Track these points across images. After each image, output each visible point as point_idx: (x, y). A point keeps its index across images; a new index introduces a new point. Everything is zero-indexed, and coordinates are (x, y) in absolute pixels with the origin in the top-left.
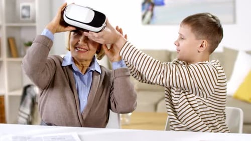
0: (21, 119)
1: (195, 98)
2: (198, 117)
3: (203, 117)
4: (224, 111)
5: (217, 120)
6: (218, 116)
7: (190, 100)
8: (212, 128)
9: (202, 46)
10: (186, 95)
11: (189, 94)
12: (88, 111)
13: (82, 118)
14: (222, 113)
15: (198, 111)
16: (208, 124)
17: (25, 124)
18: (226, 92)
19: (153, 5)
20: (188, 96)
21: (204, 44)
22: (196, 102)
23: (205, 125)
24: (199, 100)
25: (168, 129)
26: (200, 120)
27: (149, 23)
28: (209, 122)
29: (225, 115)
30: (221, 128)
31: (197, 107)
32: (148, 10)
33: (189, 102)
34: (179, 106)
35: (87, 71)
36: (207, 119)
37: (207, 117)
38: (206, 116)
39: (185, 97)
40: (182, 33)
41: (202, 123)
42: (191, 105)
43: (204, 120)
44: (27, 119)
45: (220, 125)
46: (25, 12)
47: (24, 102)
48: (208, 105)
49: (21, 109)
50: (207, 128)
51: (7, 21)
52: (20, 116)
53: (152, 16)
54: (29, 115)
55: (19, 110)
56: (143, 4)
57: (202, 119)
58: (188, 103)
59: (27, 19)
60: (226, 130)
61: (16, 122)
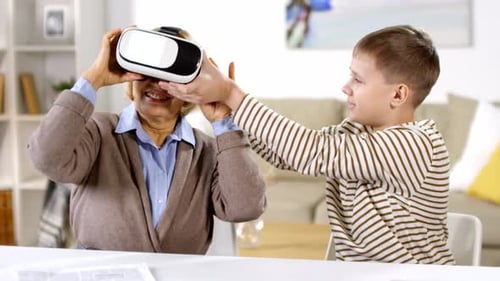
0: (45, 237)
1: (385, 196)
2: (391, 235)
3: (401, 233)
4: (444, 222)
5: (429, 240)
6: (431, 233)
7: (375, 199)
8: (418, 257)
9: (398, 96)
10: (368, 191)
11: (374, 189)
12: (168, 222)
13: (158, 237)
14: (440, 227)
15: (392, 223)
16: (412, 248)
17: (52, 247)
18: (447, 185)
19: (309, 9)
20: (372, 193)
21: (402, 91)
22: (387, 203)
23: (404, 251)
24: (394, 201)
25: (331, 257)
26: (395, 240)
27: (300, 45)
28: (413, 245)
29: (446, 229)
30: (439, 256)
31: (390, 213)
32: (298, 19)
33: (373, 203)
34: (355, 211)
35: (165, 141)
36: (409, 239)
37: (410, 235)
38: (407, 232)
39: (365, 194)
40: (356, 71)
41: (399, 246)
42: (377, 209)
43: (403, 240)
44: (56, 237)
45: (436, 250)
46: (53, 23)
47: (50, 204)
48: (411, 209)
49: (45, 217)
50: (409, 256)
51: (18, 41)
52: (42, 230)
53: (307, 31)
54: (60, 230)
55: (41, 219)
56: (289, 8)
57: (399, 237)
58: (371, 206)
59: (57, 37)
60: (447, 259)
61: (35, 243)
